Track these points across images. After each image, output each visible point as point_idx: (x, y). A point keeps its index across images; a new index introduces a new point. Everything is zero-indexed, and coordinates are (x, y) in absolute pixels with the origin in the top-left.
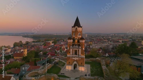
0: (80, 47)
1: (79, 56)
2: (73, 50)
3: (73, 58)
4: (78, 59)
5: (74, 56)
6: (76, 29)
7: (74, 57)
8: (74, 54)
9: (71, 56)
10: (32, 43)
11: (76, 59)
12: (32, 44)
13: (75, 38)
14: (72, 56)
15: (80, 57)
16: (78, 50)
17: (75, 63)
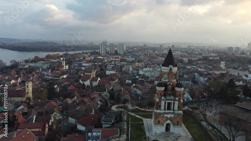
0: (177, 99)
1: (176, 112)
2: (165, 103)
3: (165, 115)
4: (173, 116)
5: (166, 112)
6: (171, 69)
7: (168, 113)
8: (166, 109)
9: (162, 112)
10: (24, 65)
11: (169, 116)
12: (25, 67)
13: (168, 83)
14: (165, 111)
15: (176, 114)
16: (174, 103)
17: (169, 122)
